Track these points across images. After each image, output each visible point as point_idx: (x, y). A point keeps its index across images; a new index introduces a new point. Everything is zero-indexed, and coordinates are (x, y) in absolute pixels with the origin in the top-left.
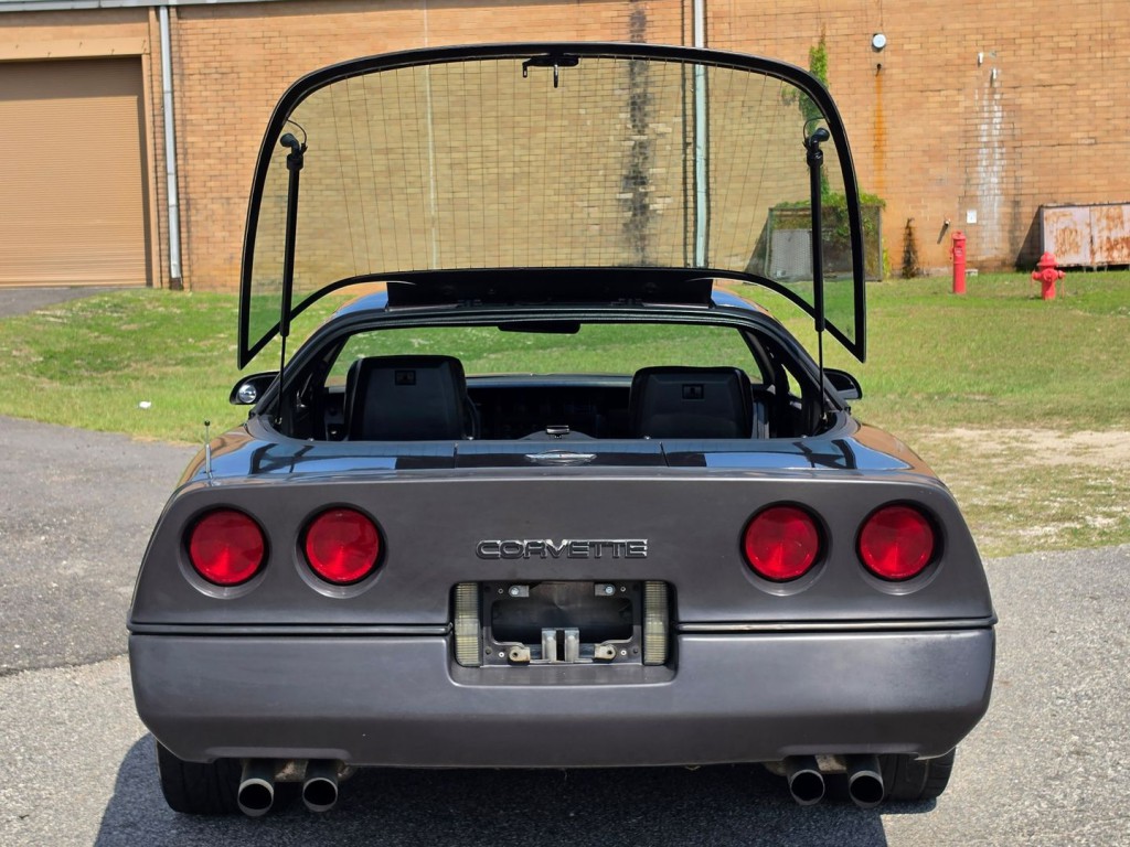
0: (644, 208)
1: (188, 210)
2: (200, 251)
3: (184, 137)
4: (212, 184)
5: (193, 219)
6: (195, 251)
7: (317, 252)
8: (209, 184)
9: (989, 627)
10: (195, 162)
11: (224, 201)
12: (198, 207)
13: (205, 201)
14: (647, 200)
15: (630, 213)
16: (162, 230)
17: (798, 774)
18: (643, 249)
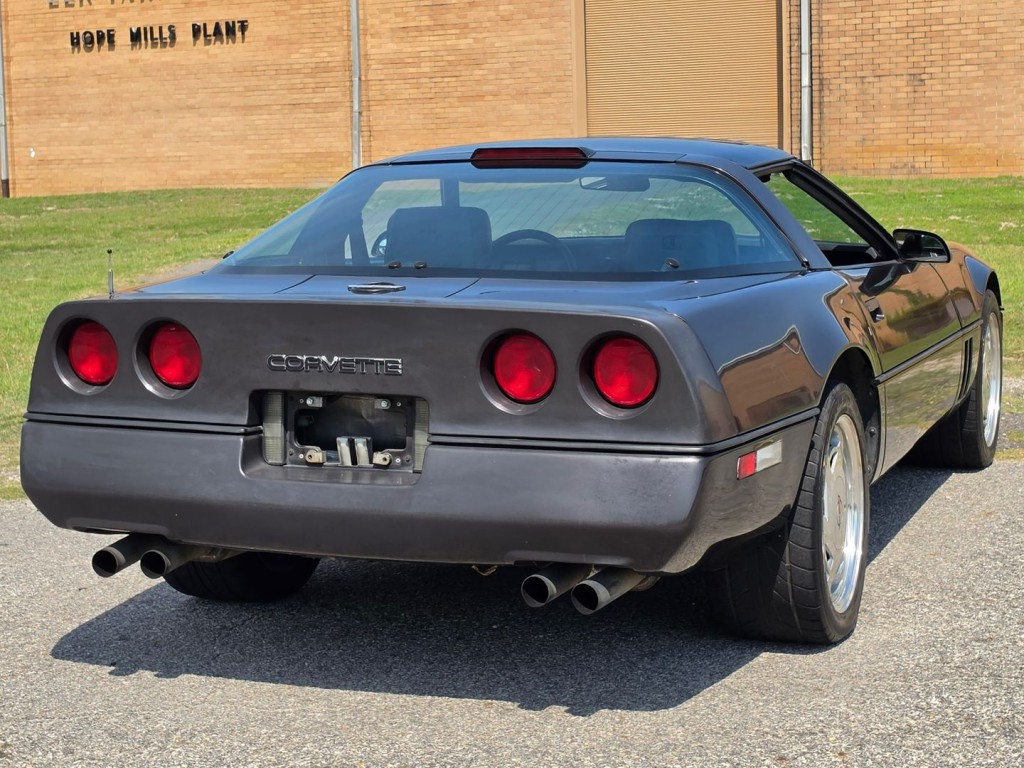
1: (821, 90)
2: (832, 133)
3: (819, 15)
4: (846, 63)
5: (826, 99)
6: (827, 133)
7: (952, 134)
8: (843, 63)
10: (831, 40)
11: (858, 80)
12: (831, 87)
13: (838, 81)
16: (794, 112)
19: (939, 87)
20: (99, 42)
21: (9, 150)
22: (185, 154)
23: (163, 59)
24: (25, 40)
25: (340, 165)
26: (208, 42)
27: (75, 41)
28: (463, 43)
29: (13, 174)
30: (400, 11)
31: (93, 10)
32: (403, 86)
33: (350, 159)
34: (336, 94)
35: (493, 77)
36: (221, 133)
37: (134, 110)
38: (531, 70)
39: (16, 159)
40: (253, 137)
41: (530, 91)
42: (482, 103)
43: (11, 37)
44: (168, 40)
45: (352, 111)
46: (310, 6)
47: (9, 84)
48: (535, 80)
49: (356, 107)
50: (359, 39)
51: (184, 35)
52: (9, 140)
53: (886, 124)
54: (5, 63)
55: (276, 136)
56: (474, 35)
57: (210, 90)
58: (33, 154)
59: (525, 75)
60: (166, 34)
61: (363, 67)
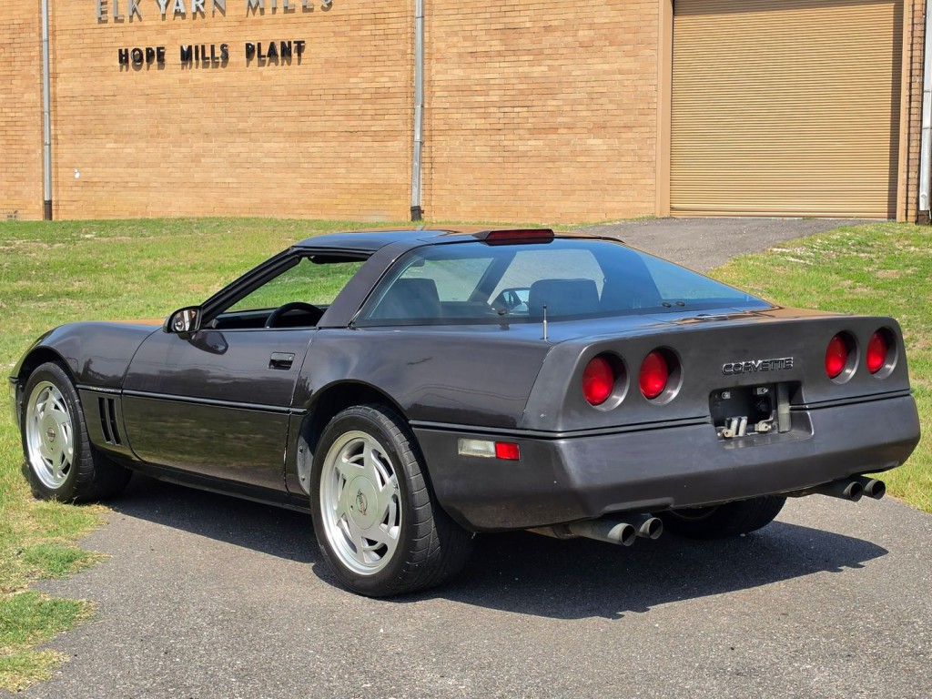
17: (852, 485)
20: (148, 61)
21: (53, 170)
22: (235, 180)
23: (215, 80)
24: (72, 56)
25: (398, 198)
26: (262, 63)
27: (123, 58)
28: (537, 71)
29: (57, 195)
30: (468, 34)
31: (144, 26)
32: (468, 116)
33: (409, 192)
34: (397, 122)
35: (568, 108)
36: (273, 160)
37: (183, 132)
38: (610, 101)
39: (60, 180)
40: (306, 165)
41: (608, 124)
42: (554, 136)
43: (58, 52)
44: (220, 60)
45: (413, 141)
46: (373, 27)
47: (55, 101)
48: (616, 112)
49: (418, 137)
50: (423, 64)
51: (237, 55)
52: (53, 160)
54: (51, 79)
55: (330, 165)
56: (549, 62)
57: (263, 114)
58: (77, 175)
59: (606, 107)
60: (218, 53)
61: (426, 94)
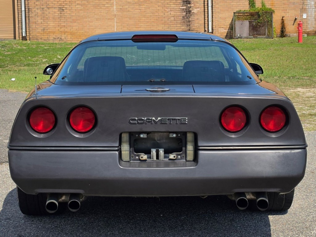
0: (190, 11)
1: (29, 12)
2: (32, 27)
5: (30, 15)
6: (31, 27)
7: (73, 28)
8: (36, 3)
9: (305, 148)
11: (41, 9)
12: (32, 11)
13: (35, 9)
14: (191, 9)
15: (185, 13)
16: (19, 19)
17: (239, 199)
18: (189, 25)
19: (69, 12)
53: (51, 24)
